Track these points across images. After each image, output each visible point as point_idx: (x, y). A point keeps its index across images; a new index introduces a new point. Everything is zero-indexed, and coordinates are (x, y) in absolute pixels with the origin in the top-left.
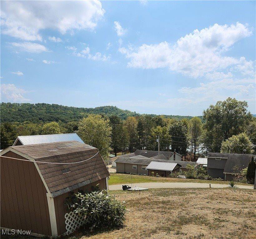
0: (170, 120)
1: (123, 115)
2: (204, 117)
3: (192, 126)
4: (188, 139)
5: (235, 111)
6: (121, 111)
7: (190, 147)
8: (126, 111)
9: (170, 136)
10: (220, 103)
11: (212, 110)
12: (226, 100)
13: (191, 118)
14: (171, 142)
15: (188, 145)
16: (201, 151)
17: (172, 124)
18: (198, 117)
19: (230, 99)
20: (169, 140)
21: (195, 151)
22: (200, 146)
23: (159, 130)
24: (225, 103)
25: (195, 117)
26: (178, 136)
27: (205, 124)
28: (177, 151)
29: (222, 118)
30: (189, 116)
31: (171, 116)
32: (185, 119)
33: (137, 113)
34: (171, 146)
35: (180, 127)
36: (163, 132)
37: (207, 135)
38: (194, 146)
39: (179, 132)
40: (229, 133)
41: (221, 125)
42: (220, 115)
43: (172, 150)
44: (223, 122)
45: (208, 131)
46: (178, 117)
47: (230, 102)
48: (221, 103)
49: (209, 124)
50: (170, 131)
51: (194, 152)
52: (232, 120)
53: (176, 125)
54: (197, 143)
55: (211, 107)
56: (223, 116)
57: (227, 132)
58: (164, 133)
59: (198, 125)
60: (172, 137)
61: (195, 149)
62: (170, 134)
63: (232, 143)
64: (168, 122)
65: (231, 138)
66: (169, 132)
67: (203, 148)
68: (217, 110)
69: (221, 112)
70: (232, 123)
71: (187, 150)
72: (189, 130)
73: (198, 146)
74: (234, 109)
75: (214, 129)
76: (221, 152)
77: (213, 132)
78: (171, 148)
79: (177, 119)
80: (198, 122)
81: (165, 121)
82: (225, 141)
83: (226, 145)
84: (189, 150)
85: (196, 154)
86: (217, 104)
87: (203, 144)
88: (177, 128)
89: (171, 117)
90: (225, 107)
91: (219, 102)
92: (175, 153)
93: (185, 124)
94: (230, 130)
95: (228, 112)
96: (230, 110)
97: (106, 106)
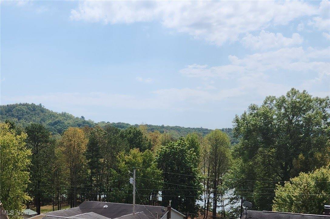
0: (161, 137)
1: (56, 123)
2: (237, 130)
3: (208, 151)
4: (200, 179)
5: (306, 118)
6: (52, 115)
7: (203, 197)
8: (64, 115)
9: (160, 172)
10: (272, 101)
11: (254, 116)
12: (285, 95)
13: (205, 131)
14: (160, 184)
15: (199, 192)
16: (228, 207)
17: (164, 144)
18: (223, 130)
19: (294, 92)
20: (158, 179)
21: (215, 206)
22: (226, 196)
23: (135, 157)
24: (283, 101)
25: (216, 131)
26: (178, 171)
27: (239, 145)
28: (174, 206)
29: (277, 132)
30: (201, 129)
31: (163, 127)
32: (195, 135)
33: (87, 119)
34: (160, 193)
35: (182, 151)
36: (144, 162)
37: (243, 171)
38: (212, 195)
39: (180, 164)
40: (291, 167)
41: (273, 150)
42: (271, 126)
43: (164, 203)
44: (279, 143)
45: (245, 161)
46: (177, 129)
47: (294, 98)
48: (275, 100)
49: (247, 147)
50: (159, 161)
51: (212, 207)
52: (300, 138)
53: (173, 148)
54: (219, 187)
55: (253, 108)
56: (279, 129)
57: (286, 164)
58: (146, 163)
59: (222, 148)
60: (163, 174)
61: (215, 201)
62: (158, 167)
63: (298, 190)
64: (154, 141)
65: (296, 180)
66: (157, 163)
67: (232, 199)
68: (265, 115)
69: (275, 121)
70: (299, 145)
71: (198, 202)
72: (201, 159)
73: (222, 194)
74: (304, 114)
75: (259, 158)
76: (275, 210)
77: (256, 163)
78: (160, 199)
79: (176, 135)
80: (223, 143)
81: (149, 137)
82: (283, 185)
83: (284, 195)
84: (201, 204)
85: (217, 212)
86: (265, 103)
87: (234, 190)
88: (175, 154)
89: (162, 129)
90: (283, 111)
91: (270, 99)
92: (169, 209)
93: (193, 145)
94: (294, 160)
95: (290, 121)
96: (293, 116)
97: (20, 104)
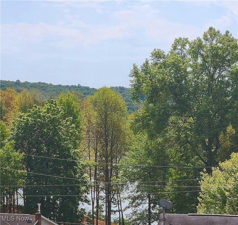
0: (18, 98)
2: (137, 88)
3: (94, 121)
4: (84, 167)
5: (232, 73)
7: (89, 197)
9: (19, 155)
10: (183, 45)
11: (161, 67)
12: (202, 37)
13: (87, 91)
14: (21, 176)
15: (83, 188)
16: (129, 211)
17: (24, 109)
18: (112, 88)
19: (212, 33)
20: (16, 168)
21: (109, 211)
22: (125, 194)
24: (200, 46)
25: (104, 90)
26: (48, 154)
27: (141, 111)
28: (46, 212)
29: (194, 93)
30: (79, 86)
31: (18, 83)
34: (21, 191)
35: (53, 121)
37: (149, 153)
38: (103, 194)
40: (218, 146)
41: (191, 120)
42: (186, 83)
43: (28, 208)
44: (198, 109)
45: (152, 137)
46: (42, 87)
47: (214, 42)
48: (187, 45)
49: (153, 115)
50: (17, 138)
51: (104, 214)
52: (226, 103)
53: (39, 117)
54: (114, 180)
55: (158, 55)
56: (197, 88)
57: (210, 141)
59: (115, 116)
60: (24, 160)
61: (109, 202)
62: (16, 148)
63: (231, 181)
64: (8, 105)
65: (227, 164)
66: (13, 141)
67: (134, 199)
68: (176, 67)
69: (190, 76)
70: (226, 112)
71: (82, 206)
72: (84, 134)
73: (118, 192)
74: (229, 66)
75: (171, 133)
76: (201, 211)
77: (167, 141)
78: (21, 202)
79: (39, 96)
80: (116, 108)
82: (210, 172)
83: (214, 188)
84: (86, 207)
85: (112, 221)
86: (175, 48)
87: (136, 183)
88: (42, 126)
90: (200, 61)
91: (180, 42)
92: (38, 217)
93: (70, 111)
94: (221, 136)
95: (212, 77)
96: (215, 69)
